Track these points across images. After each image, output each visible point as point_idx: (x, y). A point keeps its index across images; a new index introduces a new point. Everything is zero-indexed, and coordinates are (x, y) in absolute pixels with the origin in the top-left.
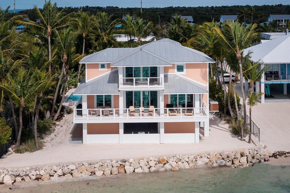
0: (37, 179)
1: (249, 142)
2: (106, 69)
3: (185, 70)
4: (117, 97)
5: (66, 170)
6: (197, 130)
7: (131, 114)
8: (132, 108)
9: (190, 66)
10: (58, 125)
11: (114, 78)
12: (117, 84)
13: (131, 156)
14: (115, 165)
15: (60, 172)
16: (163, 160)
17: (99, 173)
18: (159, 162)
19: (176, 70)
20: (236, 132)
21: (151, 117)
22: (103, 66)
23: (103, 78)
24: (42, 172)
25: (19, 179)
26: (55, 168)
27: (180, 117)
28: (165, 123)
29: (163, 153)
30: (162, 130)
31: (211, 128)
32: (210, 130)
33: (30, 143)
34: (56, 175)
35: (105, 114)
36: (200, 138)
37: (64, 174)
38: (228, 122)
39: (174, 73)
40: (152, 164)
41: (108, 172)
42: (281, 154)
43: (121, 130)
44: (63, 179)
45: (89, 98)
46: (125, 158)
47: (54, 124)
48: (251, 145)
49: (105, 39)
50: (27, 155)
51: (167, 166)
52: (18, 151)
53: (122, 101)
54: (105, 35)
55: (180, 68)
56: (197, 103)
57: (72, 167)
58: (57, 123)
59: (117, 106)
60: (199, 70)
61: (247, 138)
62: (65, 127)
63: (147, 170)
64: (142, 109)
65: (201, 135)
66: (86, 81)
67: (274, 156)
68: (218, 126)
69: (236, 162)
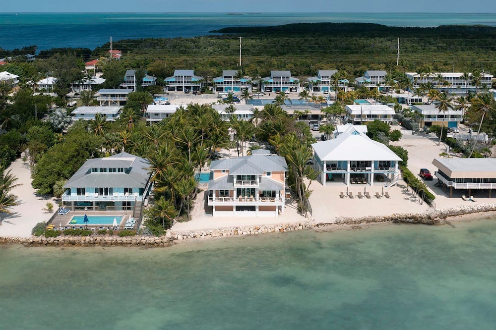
0: (194, 237)
1: (306, 217)
2: (225, 173)
3: (271, 175)
4: (232, 192)
5: (208, 232)
6: (277, 210)
7: (240, 200)
8: (241, 197)
9: (274, 173)
10: (195, 203)
11: (230, 179)
12: (232, 183)
13: (240, 224)
14: (233, 230)
15: (205, 234)
16: (258, 228)
17: (225, 235)
18: (256, 229)
19: (266, 175)
20: (300, 210)
21: (251, 202)
22: (224, 171)
23: (223, 178)
24: (196, 234)
25: (185, 237)
26: (202, 232)
27: (268, 202)
28: (259, 206)
29: (257, 223)
30: (257, 210)
31: (286, 206)
32: (285, 208)
33: (185, 216)
34: (203, 235)
35: (226, 200)
36: (279, 213)
37: (207, 235)
38: (298, 202)
39: (265, 176)
40: (252, 229)
41: (229, 234)
42: (322, 224)
43: (234, 209)
44: (207, 237)
45: (217, 192)
46: (238, 226)
47: (193, 202)
48: (306, 219)
49: (218, 131)
50: (184, 223)
51: (260, 231)
52: (179, 221)
53: (235, 193)
54: (217, 126)
55: (269, 174)
56: (277, 195)
57: (211, 231)
58: (194, 201)
59: (232, 196)
60: (279, 175)
61: (305, 215)
62: (199, 204)
63: (249, 233)
64: (246, 197)
65: (280, 212)
66: (214, 179)
67: (318, 225)
68: (291, 204)
69: (296, 229)
